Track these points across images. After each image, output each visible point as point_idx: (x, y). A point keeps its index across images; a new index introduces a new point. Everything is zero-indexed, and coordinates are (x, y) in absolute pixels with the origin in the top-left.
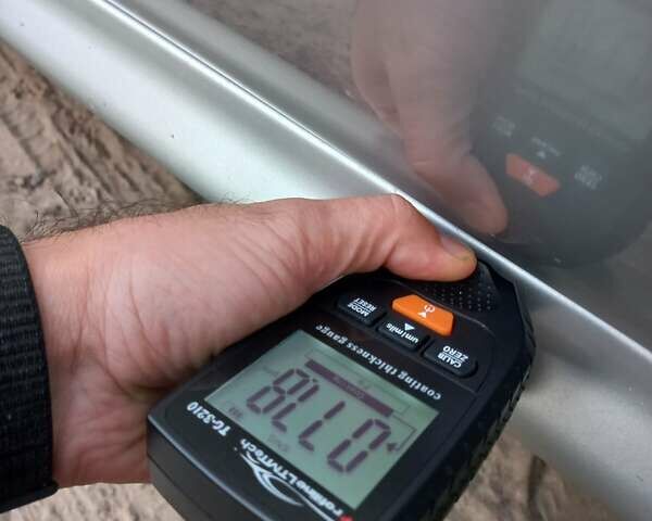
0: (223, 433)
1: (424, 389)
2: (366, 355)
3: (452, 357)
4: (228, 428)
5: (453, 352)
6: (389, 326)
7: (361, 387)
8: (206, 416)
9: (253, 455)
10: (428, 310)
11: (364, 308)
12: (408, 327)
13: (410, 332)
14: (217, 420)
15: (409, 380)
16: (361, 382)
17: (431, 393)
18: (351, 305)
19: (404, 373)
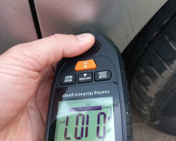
1: (103, 92)
2: (81, 94)
3: (103, 75)
5: (102, 73)
6: (80, 79)
7: (88, 106)
10: (86, 64)
11: (69, 79)
12: (85, 75)
13: (87, 76)
15: (98, 93)
16: (87, 104)
17: (106, 92)
18: (65, 81)
19: (95, 92)
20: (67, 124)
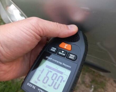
0: (34, 88)
1: (68, 66)
2: (56, 61)
3: (72, 57)
4: (35, 87)
5: (72, 55)
6: (59, 53)
7: (56, 69)
8: (31, 85)
9: (40, 91)
11: (54, 50)
12: (63, 52)
14: (33, 86)
15: (65, 65)
17: (69, 67)
18: (51, 50)
19: (64, 63)
20: (42, 73)
